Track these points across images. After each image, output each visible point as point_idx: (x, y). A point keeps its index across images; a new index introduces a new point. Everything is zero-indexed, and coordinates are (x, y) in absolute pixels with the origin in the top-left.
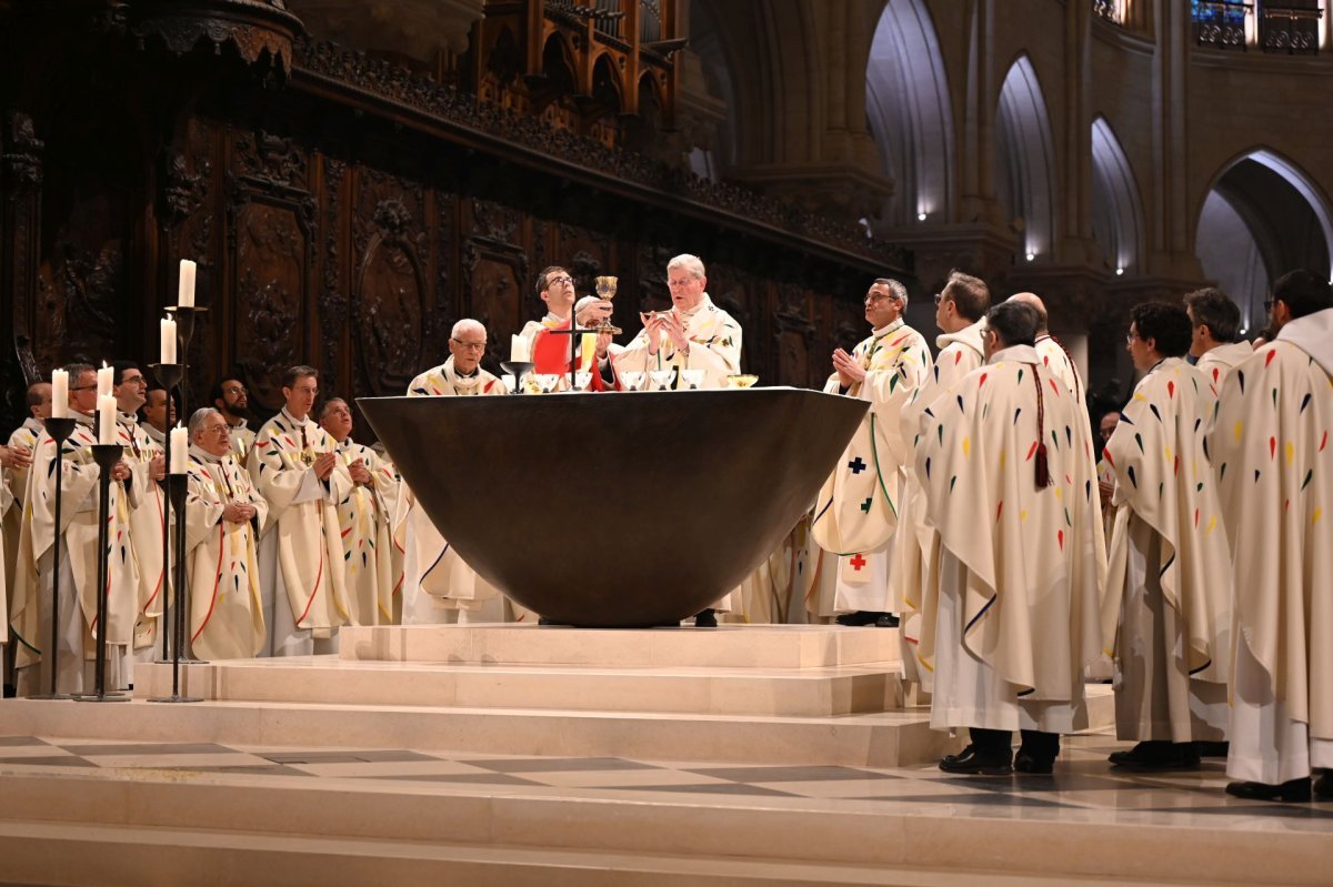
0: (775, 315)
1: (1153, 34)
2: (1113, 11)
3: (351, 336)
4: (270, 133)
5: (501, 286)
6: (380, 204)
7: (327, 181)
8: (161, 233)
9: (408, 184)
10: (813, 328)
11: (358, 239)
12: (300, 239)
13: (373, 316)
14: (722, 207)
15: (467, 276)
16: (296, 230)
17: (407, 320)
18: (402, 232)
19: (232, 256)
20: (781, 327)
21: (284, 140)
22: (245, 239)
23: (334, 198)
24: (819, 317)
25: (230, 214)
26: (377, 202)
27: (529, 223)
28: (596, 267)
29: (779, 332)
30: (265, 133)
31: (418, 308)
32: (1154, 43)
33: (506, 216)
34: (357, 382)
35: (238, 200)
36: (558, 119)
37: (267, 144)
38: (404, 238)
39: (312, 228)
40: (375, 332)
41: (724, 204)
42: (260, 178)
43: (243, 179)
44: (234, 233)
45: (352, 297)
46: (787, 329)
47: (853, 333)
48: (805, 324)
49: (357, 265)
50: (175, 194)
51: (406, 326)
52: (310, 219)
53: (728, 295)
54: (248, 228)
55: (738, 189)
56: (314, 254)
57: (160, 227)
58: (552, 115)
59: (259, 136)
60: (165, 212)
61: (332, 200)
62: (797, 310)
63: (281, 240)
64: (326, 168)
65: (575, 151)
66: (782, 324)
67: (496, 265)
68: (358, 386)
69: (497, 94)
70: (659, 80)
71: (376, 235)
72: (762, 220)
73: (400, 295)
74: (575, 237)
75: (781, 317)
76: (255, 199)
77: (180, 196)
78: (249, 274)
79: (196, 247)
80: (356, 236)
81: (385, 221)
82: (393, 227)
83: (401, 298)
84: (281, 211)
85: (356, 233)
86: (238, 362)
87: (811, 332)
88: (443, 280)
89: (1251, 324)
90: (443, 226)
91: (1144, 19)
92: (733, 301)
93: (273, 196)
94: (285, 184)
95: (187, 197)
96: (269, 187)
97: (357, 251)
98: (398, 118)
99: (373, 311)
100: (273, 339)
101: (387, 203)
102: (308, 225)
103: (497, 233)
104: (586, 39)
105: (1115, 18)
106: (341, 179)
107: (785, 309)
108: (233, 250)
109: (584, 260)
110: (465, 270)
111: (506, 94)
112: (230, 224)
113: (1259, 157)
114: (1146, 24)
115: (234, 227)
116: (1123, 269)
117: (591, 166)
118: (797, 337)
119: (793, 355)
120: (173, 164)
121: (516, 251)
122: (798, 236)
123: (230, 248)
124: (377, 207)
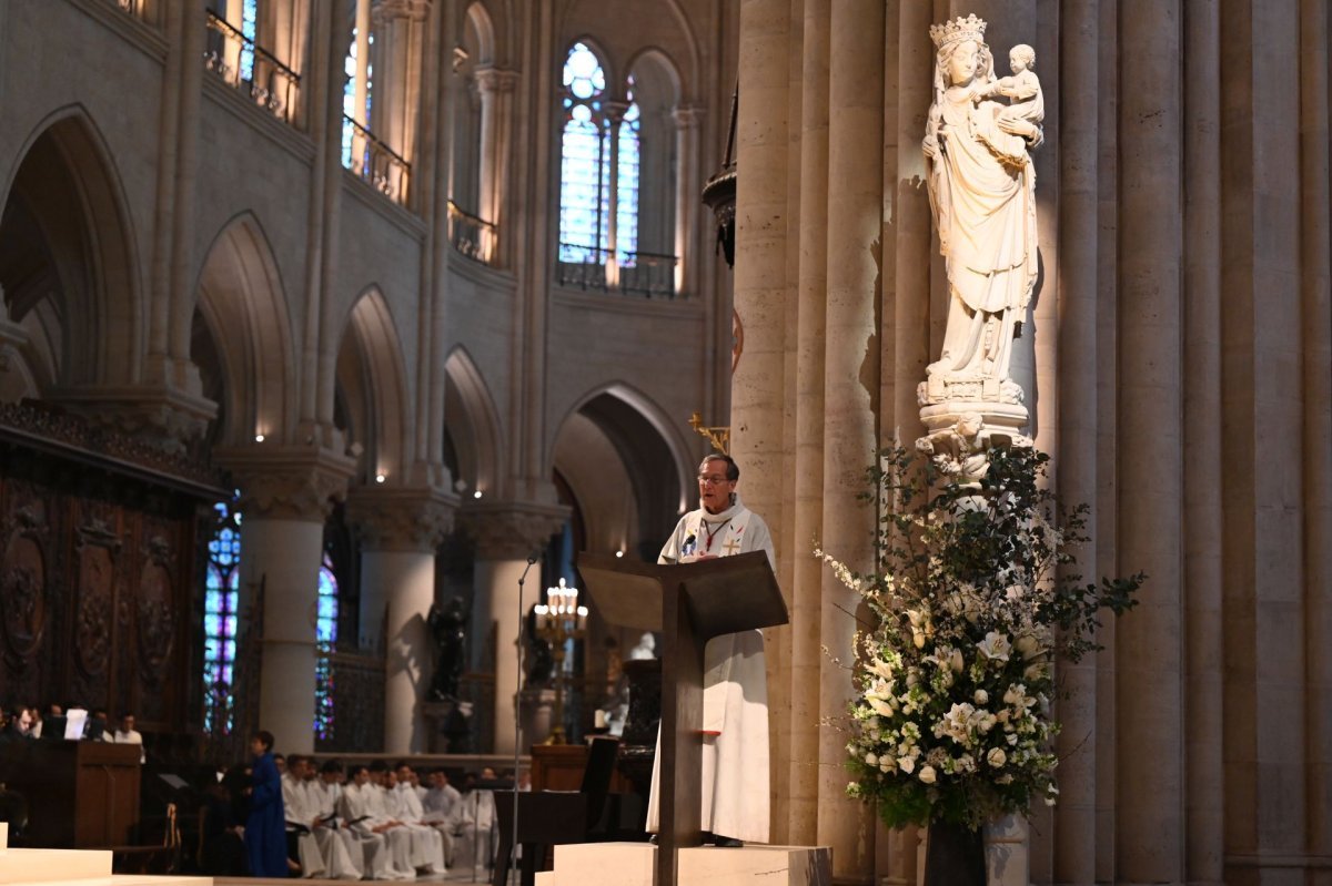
0: (77, 529)
1: (516, 274)
2: (478, 250)
10: (120, 542)
14: (14, 426)
20: (83, 540)
24: (128, 532)
29: (80, 545)
32: (517, 281)
41: (17, 423)
46: (89, 542)
47: (164, 548)
48: (110, 538)
53: (24, 508)
55: (32, 409)
62: (102, 524)
66: (84, 537)
72: (60, 439)
75: (83, 531)
87: (118, 547)
89: (628, 549)
91: (509, 260)
92: (29, 515)
105: (479, 256)
107: (89, 523)
113: (616, 392)
114: (510, 265)
116: (483, 493)
118: (102, 551)
119: (97, 569)
122: (100, 455)
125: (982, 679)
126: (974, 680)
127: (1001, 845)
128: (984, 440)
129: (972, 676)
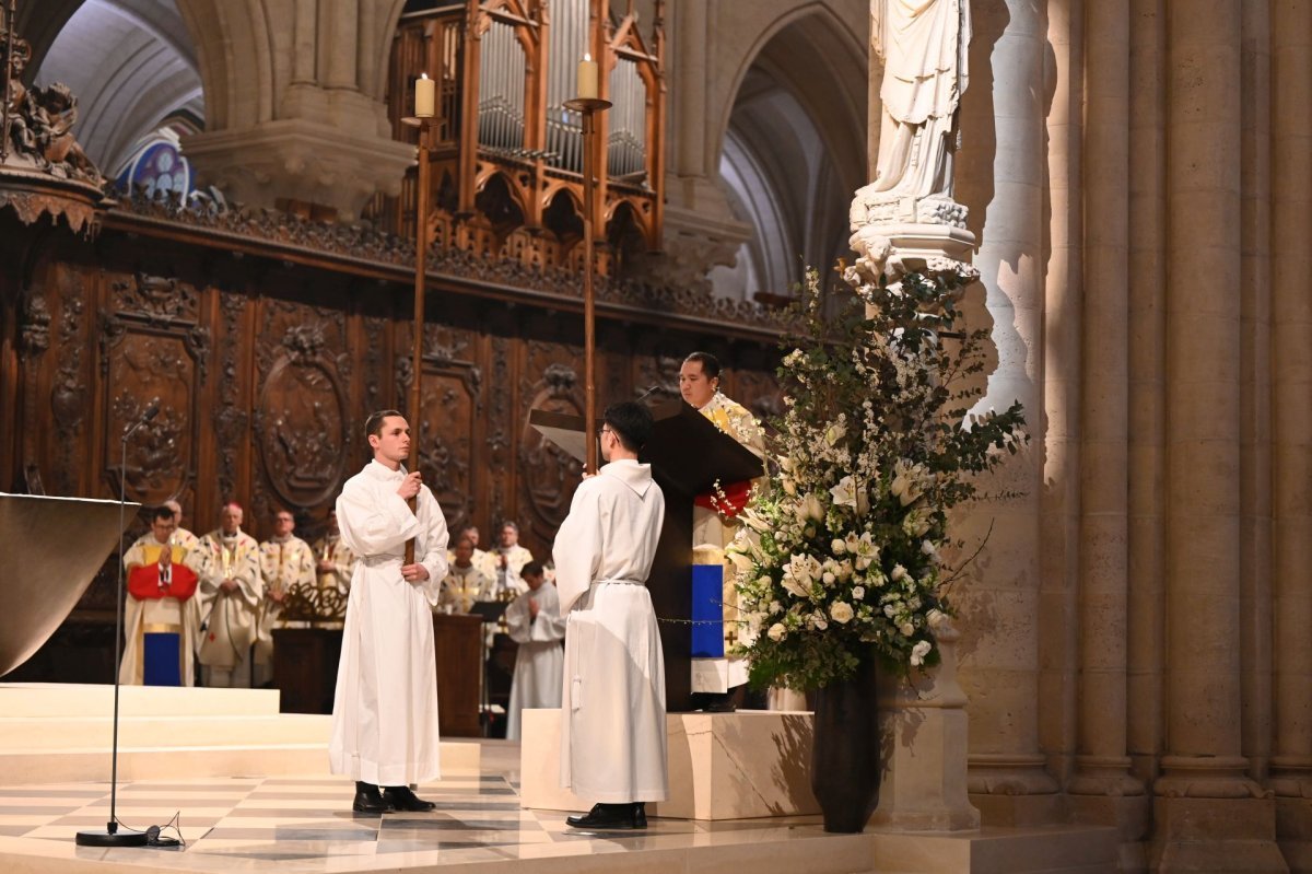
3: (252, 445)
4: (152, 274)
5: (446, 397)
6: (290, 330)
7: (224, 313)
8: (20, 363)
9: (325, 312)
11: (262, 361)
12: (189, 363)
13: (278, 428)
15: (400, 390)
16: (184, 354)
17: (323, 429)
18: (314, 354)
19: (105, 381)
21: (169, 280)
22: (121, 365)
23: (233, 326)
25: (102, 345)
26: (287, 328)
27: (486, 342)
28: (571, 378)
30: (144, 275)
31: (337, 419)
33: (454, 337)
34: (258, 483)
35: (110, 331)
36: (531, 248)
37: (147, 285)
38: (318, 359)
39: (203, 354)
40: (281, 440)
42: (139, 314)
43: (118, 316)
44: (106, 361)
45: (253, 411)
49: (259, 384)
50: (30, 330)
51: (321, 435)
52: (200, 346)
53: (762, 399)
54: (125, 357)
56: (204, 375)
57: (19, 358)
58: (523, 244)
59: (138, 278)
60: (20, 346)
61: (230, 329)
63: (164, 364)
64: (223, 302)
65: (521, 277)
67: (440, 381)
68: (260, 487)
69: (449, 229)
70: (641, 211)
71: (284, 358)
73: (314, 407)
74: (547, 351)
76: (132, 331)
77: (36, 332)
78: (125, 395)
79: (64, 373)
80: (259, 359)
81: (295, 345)
82: (302, 350)
83: (316, 412)
84: (165, 341)
85: (259, 355)
86: (109, 468)
88: (372, 395)
90: (372, 347)
93: (157, 328)
94: (169, 318)
95: (43, 332)
96: (148, 320)
97: (260, 372)
98: (286, 257)
99: (280, 423)
100: (152, 449)
101: (298, 329)
102: (197, 352)
103: (443, 351)
104: (534, 176)
106: (241, 310)
108: (105, 374)
109: (556, 372)
110: (398, 384)
111: (461, 229)
112: (102, 352)
115: (107, 355)
117: (544, 290)
120: (30, 305)
121: (467, 367)
123: (102, 373)
124: (286, 333)
125: (840, 528)
126: (830, 529)
127: (913, 710)
128: (895, 266)
129: (827, 524)
